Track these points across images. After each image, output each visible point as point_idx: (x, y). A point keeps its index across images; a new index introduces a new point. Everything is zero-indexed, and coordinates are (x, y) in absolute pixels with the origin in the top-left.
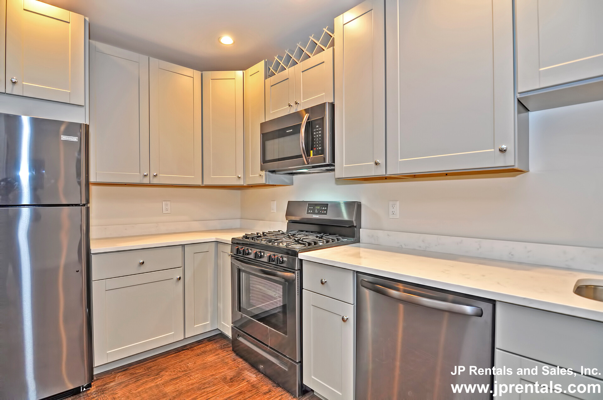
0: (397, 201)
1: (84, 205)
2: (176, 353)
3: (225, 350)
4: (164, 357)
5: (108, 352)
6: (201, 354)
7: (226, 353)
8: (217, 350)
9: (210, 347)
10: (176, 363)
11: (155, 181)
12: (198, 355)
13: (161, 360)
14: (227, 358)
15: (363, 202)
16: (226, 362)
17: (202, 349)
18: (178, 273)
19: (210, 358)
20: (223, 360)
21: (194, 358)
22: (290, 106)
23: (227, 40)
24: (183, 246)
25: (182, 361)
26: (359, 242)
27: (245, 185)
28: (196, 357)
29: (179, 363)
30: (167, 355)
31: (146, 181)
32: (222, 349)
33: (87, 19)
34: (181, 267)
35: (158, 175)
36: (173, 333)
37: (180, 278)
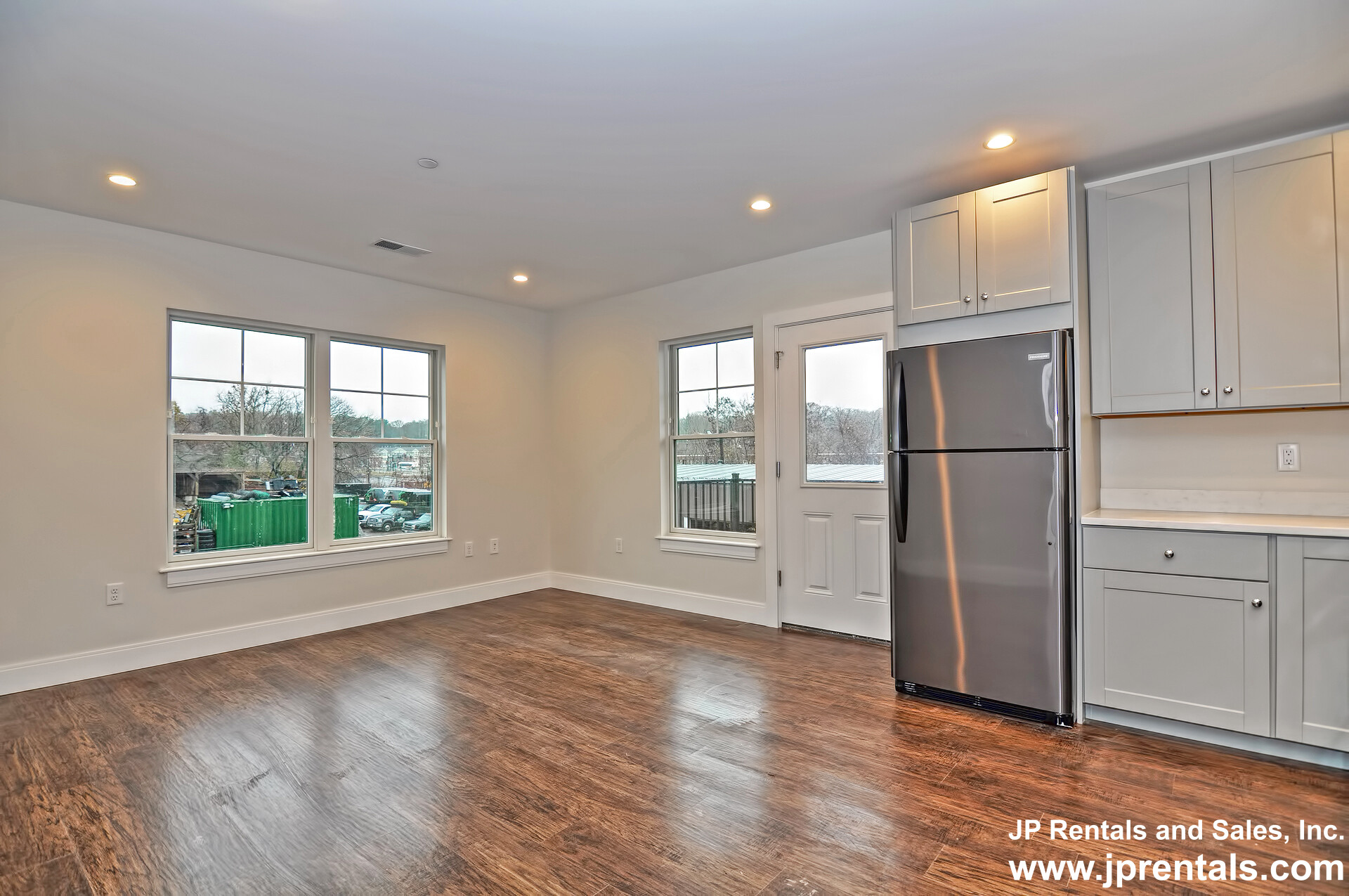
1: (1060, 450)
5: (1107, 689)
10: (1233, 769)
11: (1231, 403)
18: (1258, 593)
21: (1279, 781)
24: (1272, 537)
25: (1251, 773)
29: (1243, 772)
31: (1209, 403)
33: (1072, 168)
34: (1267, 582)
35: (1236, 390)
36: (1242, 713)
37: (1260, 604)
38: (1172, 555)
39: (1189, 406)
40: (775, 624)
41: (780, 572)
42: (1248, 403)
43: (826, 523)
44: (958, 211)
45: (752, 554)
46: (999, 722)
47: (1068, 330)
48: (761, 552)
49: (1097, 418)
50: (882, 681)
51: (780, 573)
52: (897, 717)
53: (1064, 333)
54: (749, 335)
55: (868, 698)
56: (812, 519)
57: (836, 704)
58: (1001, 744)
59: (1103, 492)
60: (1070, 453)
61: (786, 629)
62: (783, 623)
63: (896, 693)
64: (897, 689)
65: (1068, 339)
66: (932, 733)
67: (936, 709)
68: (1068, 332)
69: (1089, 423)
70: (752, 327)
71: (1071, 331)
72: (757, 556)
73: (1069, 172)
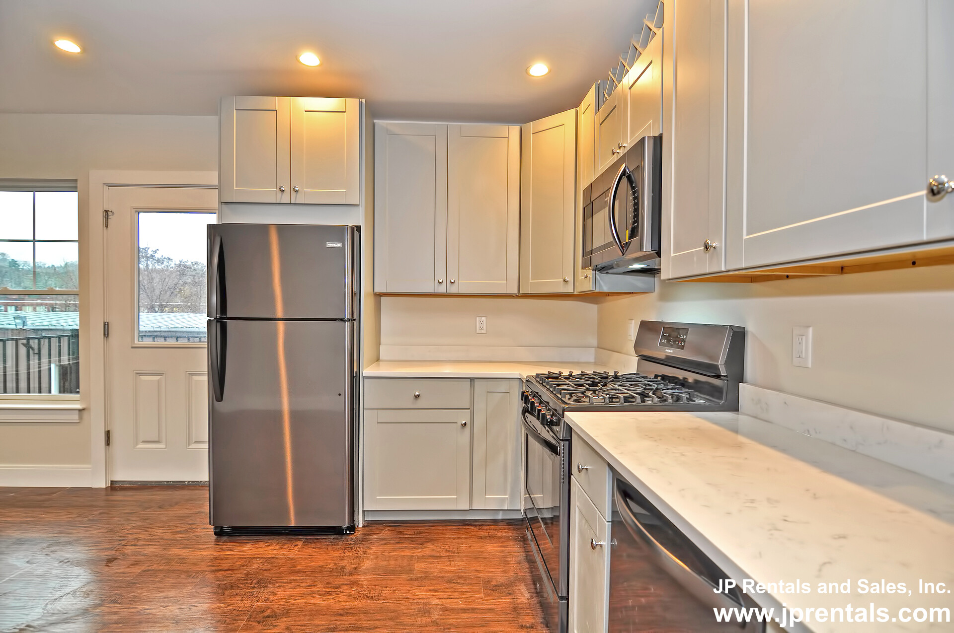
0: (809, 327)
1: (348, 320)
2: (459, 526)
3: (517, 544)
4: (443, 526)
5: (378, 497)
6: (485, 538)
7: (516, 549)
8: (508, 540)
9: (503, 533)
10: (449, 538)
11: (453, 290)
12: (482, 538)
13: (439, 528)
14: (513, 556)
15: (750, 328)
16: (507, 561)
17: (491, 533)
18: (464, 418)
19: (492, 548)
20: (505, 557)
21: (473, 540)
22: (614, 154)
23: (539, 69)
24: (472, 380)
25: (459, 538)
26: (737, 410)
27: (575, 293)
28: (477, 540)
29: (454, 539)
30: (449, 524)
31: (442, 289)
32: (516, 541)
33: (363, 101)
34: (469, 409)
35: (457, 282)
36: (456, 497)
37: (465, 424)
38: (419, 396)
39: (430, 290)
40: (101, 483)
41: (108, 432)
42: (463, 290)
43: (158, 380)
44: (276, 111)
45: (75, 417)
46: (300, 543)
47: (355, 226)
48: (85, 414)
49: (379, 296)
50: (203, 527)
51: (108, 434)
52: (210, 566)
53: (353, 228)
54: (73, 189)
55: (184, 550)
56: (143, 378)
57: (147, 568)
58: (299, 567)
59: (382, 347)
60: (356, 323)
61: (114, 487)
62: (112, 481)
63: (214, 537)
64: (216, 534)
65: (356, 233)
66: (240, 575)
67: (249, 546)
68: (355, 228)
69: (372, 299)
70: (76, 181)
71: (359, 228)
72: (81, 418)
73: (361, 103)
